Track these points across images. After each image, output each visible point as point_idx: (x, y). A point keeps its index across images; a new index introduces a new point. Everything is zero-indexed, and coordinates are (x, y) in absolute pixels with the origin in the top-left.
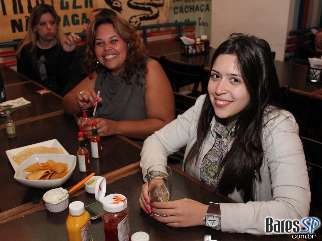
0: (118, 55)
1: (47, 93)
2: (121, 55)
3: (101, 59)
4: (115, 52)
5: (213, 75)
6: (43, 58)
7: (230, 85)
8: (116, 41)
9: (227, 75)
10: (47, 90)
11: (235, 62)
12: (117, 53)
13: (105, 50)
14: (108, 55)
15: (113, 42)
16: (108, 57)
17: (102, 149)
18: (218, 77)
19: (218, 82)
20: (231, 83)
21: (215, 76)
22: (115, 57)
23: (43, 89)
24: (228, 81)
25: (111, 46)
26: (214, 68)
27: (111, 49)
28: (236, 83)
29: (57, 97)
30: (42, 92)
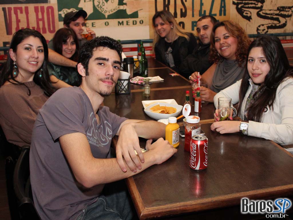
0: (230, 47)
1: (177, 76)
2: (232, 47)
3: (219, 51)
4: (227, 44)
5: (250, 60)
6: (170, 49)
7: (260, 64)
8: (228, 37)
9: (258, 58)
10: (177, 74)
11: (261, 51)
12: (229, 45)
13: (221, 44)
14: (223, 47)
15: (226, 38)
16: (223, 48)
17: (201, 106)
18: (252, 60)
19: (253, 63)
20: (261, 62)
21: (251, 60)
22: (228, 48)
23: (174, 73)
24: (259, 62)
25: (225, 40)
26: (250, 56)
27: (224, 42)
28: (263, 62)
29: (183, 79)
30: (173, 75)
